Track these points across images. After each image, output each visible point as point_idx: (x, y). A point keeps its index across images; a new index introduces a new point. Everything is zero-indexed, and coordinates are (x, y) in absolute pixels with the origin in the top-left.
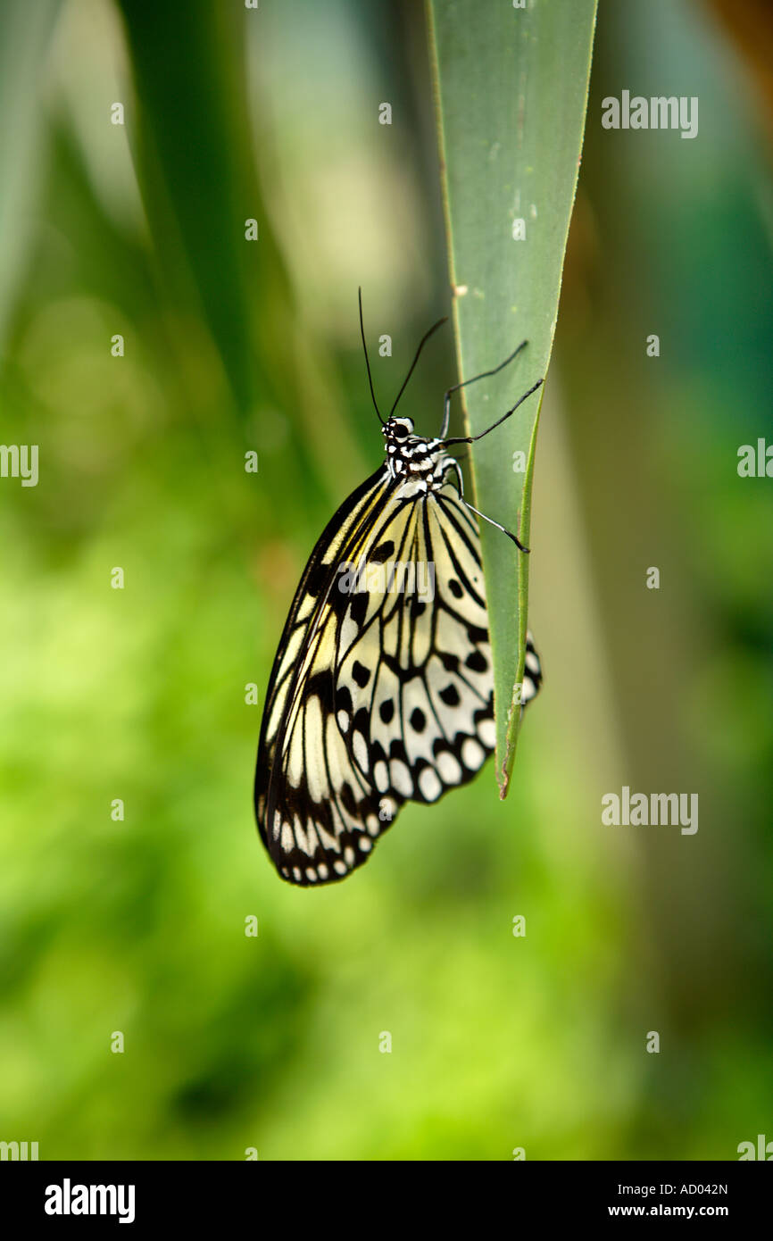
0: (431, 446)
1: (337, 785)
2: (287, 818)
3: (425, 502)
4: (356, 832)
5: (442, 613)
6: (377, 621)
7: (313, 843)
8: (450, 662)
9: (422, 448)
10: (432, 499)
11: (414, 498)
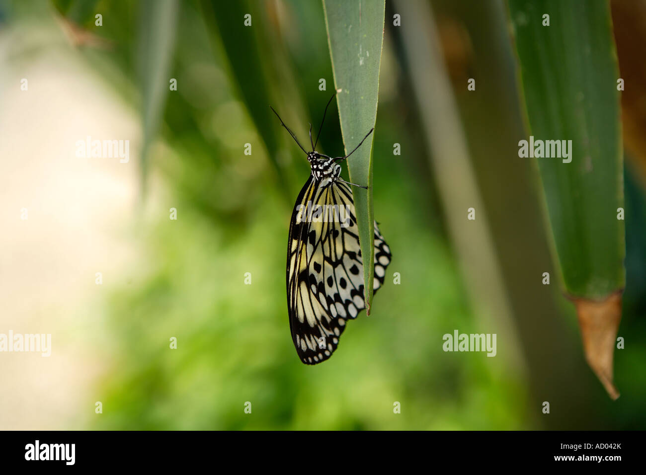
0: (329, 162)
1: (319, 318)
2: (302, 337)
3: (332, 186)
4: (331, 336)
5: (346, 234)
6: (320, 242)
7: (315, 345)
8: (352, 255)
9: (326, 164)
10: (335, 185)
11: (327, 186)
